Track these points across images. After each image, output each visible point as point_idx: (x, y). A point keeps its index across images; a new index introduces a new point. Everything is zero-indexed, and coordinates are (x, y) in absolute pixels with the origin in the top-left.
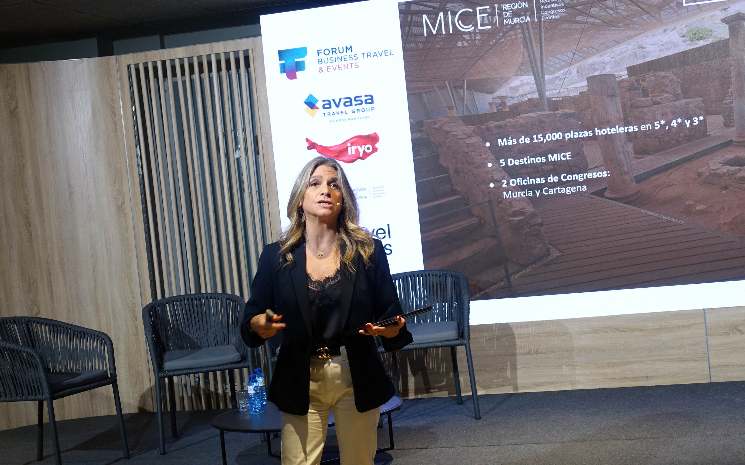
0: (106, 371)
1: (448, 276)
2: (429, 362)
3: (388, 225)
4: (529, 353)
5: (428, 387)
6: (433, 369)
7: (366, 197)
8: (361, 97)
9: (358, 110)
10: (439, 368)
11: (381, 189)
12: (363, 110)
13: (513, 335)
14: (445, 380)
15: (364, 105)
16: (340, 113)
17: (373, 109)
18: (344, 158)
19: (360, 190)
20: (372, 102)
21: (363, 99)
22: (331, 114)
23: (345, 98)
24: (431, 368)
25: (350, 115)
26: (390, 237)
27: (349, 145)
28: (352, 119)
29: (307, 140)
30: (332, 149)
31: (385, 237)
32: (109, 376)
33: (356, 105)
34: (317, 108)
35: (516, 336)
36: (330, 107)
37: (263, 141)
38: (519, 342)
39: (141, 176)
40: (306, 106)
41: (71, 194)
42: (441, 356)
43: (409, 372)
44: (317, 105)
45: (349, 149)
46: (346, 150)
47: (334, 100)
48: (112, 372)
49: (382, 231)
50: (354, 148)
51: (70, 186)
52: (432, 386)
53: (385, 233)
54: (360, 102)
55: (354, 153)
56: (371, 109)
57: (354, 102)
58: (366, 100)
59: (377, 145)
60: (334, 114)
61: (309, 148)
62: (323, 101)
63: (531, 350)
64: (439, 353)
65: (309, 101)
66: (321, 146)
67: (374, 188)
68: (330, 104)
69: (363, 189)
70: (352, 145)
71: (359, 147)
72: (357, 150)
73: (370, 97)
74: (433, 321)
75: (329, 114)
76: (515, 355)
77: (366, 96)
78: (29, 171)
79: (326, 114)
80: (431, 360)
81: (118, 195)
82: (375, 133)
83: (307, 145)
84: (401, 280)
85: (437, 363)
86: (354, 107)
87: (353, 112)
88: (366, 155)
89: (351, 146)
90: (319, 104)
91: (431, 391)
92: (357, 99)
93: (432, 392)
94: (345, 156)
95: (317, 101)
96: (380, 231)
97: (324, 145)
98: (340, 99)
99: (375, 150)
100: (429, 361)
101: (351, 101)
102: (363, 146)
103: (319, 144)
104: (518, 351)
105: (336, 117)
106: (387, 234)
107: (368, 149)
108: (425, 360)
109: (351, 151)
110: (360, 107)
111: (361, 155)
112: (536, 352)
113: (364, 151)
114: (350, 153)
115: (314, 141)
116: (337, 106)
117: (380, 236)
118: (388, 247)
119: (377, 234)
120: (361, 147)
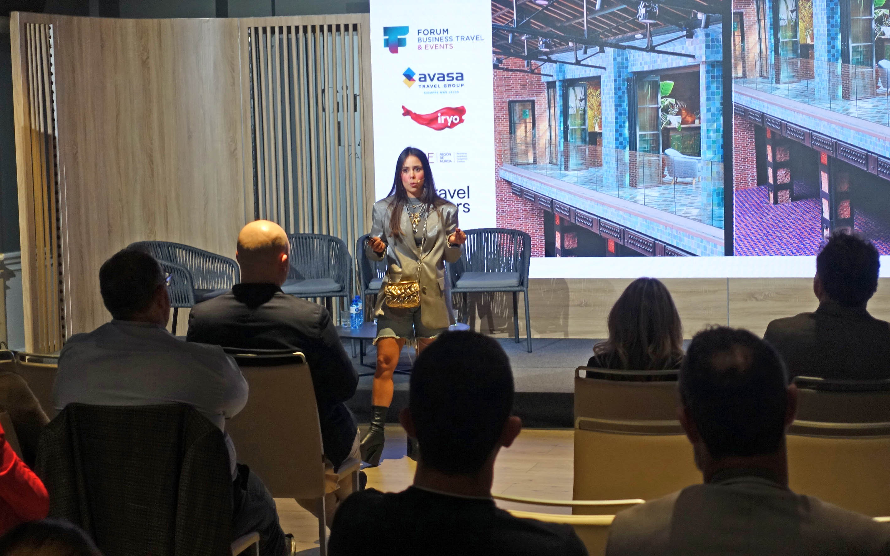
1: (515, 234)
2: (495, 308)
3: (468, 187)
4: (580, 305)
5: (491, 329)
6: (498, 313)
7: (451, 161)
8: (453, 74)
9: (449, 85)
10: (502, 313)
11: (464, 155)
12: (454, 86)
13: (567, 289)
14: (507, 324)
15: (455, 82)
16: (433, 86)
17: (462, 85)
18: (434, 126)
19: (446, 155)
20: (462, 79)
21: (455, 76)
22: (426, 86)
23: (438, 74)
24: (496, 312)
25: (442, 89)
26: (468, 197)
27: (439, 114)
28: (444, 92)
29: (403, 107)
30: (424, 117)
31: (464, 197)
33: (448, 80)
34: (414, 80)
35: (570, 290)
36: (425, 80)
38: (572, 296)
40: (404, 78)
42: (505, 304)
43: (477, 315)
44: (414, 77)
45: (439, 118)
46: (436, 119)
47: (429, 75)
49: (462, 192)
50: (443, 118)
52: (495, 328)
53: (464, 193)
54: (451, 79)
55: (443, 122)
56: (460, 85)
57: (446, 78)
58: (457, 78)
59: (463, 117)
60: (428, 86)
61: (404, 114)
62: (420, 75)
63: (582, 303)
64: (503, 300)
65: (407, 74)
66: (415, 114)
67: (458, 154)
68: (425, 77)
69: (449, 154)
70: (442, 115)
71: (448, 117)
72: (446, 120)
73: (460, 75)
74: (500, 270)
75: (424, 86)
76: (568, 306)
77: (457, 73)
79: (422, 87)
81: (231, 141)
82: (463, 107)
83: (402, 111)
84: (475, 235)
85: (501, 308)
86: (446, 82)
87: (445, 86)
88: (453, 125)
89: (441, 116)
90: (416, 77)
91: (494, 332)
92: (450, 75)
93: (495, 334)
94: (435, 124)
95: (414, 74)
96: (460, 192)
97: (418, 113)
98: (435, 75)
99: (461, 121)
101: (444, 77)
102: (452, 117)
103: (413, 112)
104: (571, 303)
105: (430, 89)
106: (466, 195)
107: (456, 119)
109: (441, 120)
110: (451, 83)
111: (449, 124)
112: (586, 305)
113: (452, 121)
114: (439, 122)
115: (409, 108)
116: (432, 80)
117: (461, 196)
118: (466, 206)
119: (458, 194)
120: (450, 117)
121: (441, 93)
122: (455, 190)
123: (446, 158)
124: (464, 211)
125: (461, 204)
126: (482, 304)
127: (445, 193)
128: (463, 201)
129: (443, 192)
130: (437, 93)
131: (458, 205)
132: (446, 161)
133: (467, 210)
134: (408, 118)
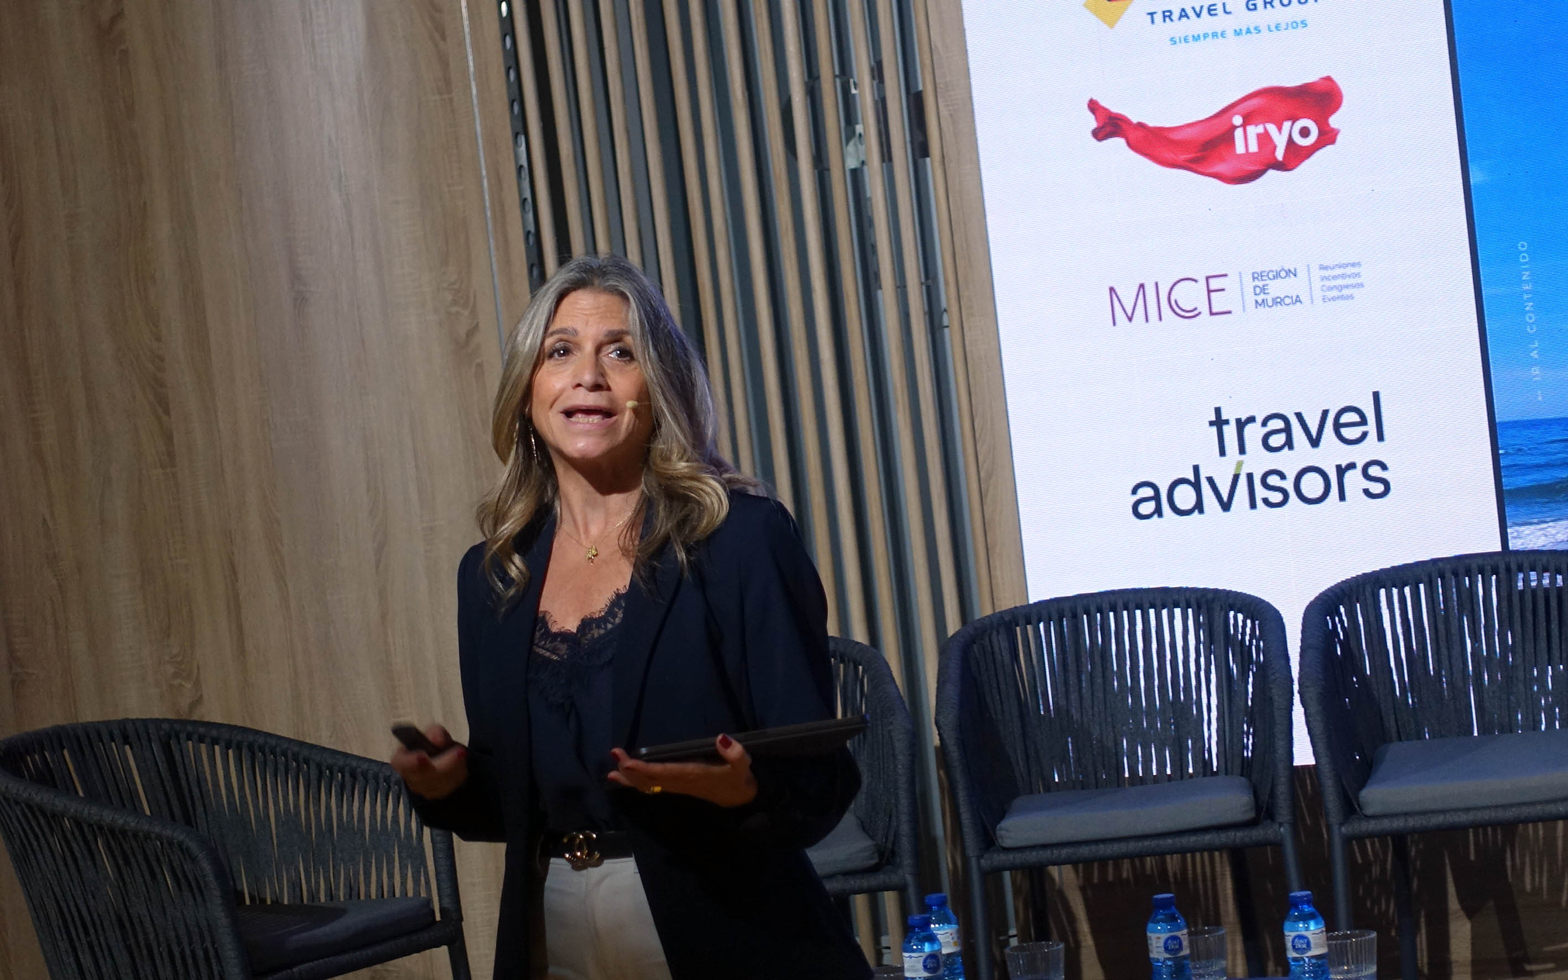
0: (429, 901)
2: (1523, 869)
3: (1376, 395)
5: (1518, 954)
6: (1536, 890)
7: (1298, 300)
11: (1349, 270)
16: (1205, 11)
18: (1221, 168)
19: (1277, 276)
22: (1176, 15)
24: (1528, 887)
25: (1241, 18)
26: (1381, 437)
27: (1237, 120)
28: (1248, 31)
29: (1094, 106)
30: (1177, 136)
31: (1364, 435)
32: (438, 918)
37: (944, 112)
39: (532, 239)
41: (300, 301)
43: (1454, 904)
45: (1239, 133)
46: (1227, 137)
48: (447, 903)
49: (1354, 417)
50: (1253, 131)
51: (296, 277)
52: (1531, 952)
53: (1364, 421)
55: (1254, 148)
59: (1334, 121)
61: (1099, 135)
64: (1555, 840)
66: (1141, 125)
67: (1324, 268)
69: (1288, 273)
70: (1248, 120)
71: (1272, 128)
72: (1265, 139)
74: (1536, 728)
75: (1167, 15)
78: (163, 229)
79: (1158, 18)
80: (1527, 860)
81: (455, 302)
82: (1328, 79)
83: (1091, 122)
84: (1422, 586)
85: (1550, 871)
87: (1251, 6)
88: (1296, 155)
89: (1244, 125)
91: (1528, 968)
93: (1531, 974)
94: (1223, 160)
96: (1346, 418)
97: (1151, 123)
99: (1328, 137)
100: (1523, 863)
102: (1287, 125)
103: (1136, 119)
106: (1371, 427)
107: (1305, 132)
108: (1509, 863)
109: (1246, 141)
111: (1280, 155)
113: (1290, 141)
114: (1240, 149)
115: (1115, 108)
117: (1348, 433)
118: (1374, 471)
119: (1337, 426)
120: (1280, 129)
121: (1238, 33)
122: (1325, 413)
123: (1276, 288)
124: (1367, 492)
125: (1352, 466)
126: (1472, 857)
127: (1288, 430)
128: (1359, 455)
129: (1279, 424)
130: (1223, 34)
131: (1341, 471)
132: (1278, 301)
133: (1377, 488)
134: (1117, 144)
